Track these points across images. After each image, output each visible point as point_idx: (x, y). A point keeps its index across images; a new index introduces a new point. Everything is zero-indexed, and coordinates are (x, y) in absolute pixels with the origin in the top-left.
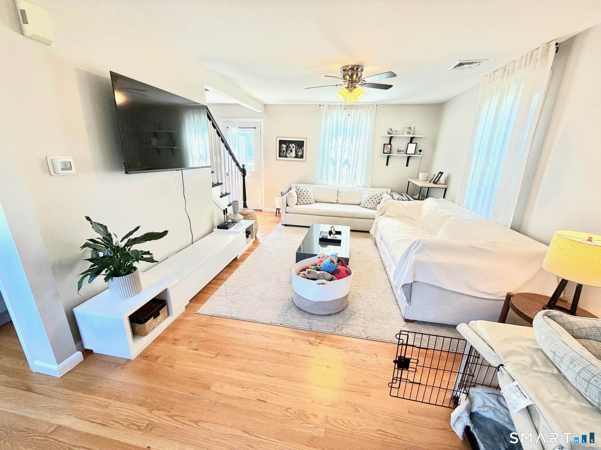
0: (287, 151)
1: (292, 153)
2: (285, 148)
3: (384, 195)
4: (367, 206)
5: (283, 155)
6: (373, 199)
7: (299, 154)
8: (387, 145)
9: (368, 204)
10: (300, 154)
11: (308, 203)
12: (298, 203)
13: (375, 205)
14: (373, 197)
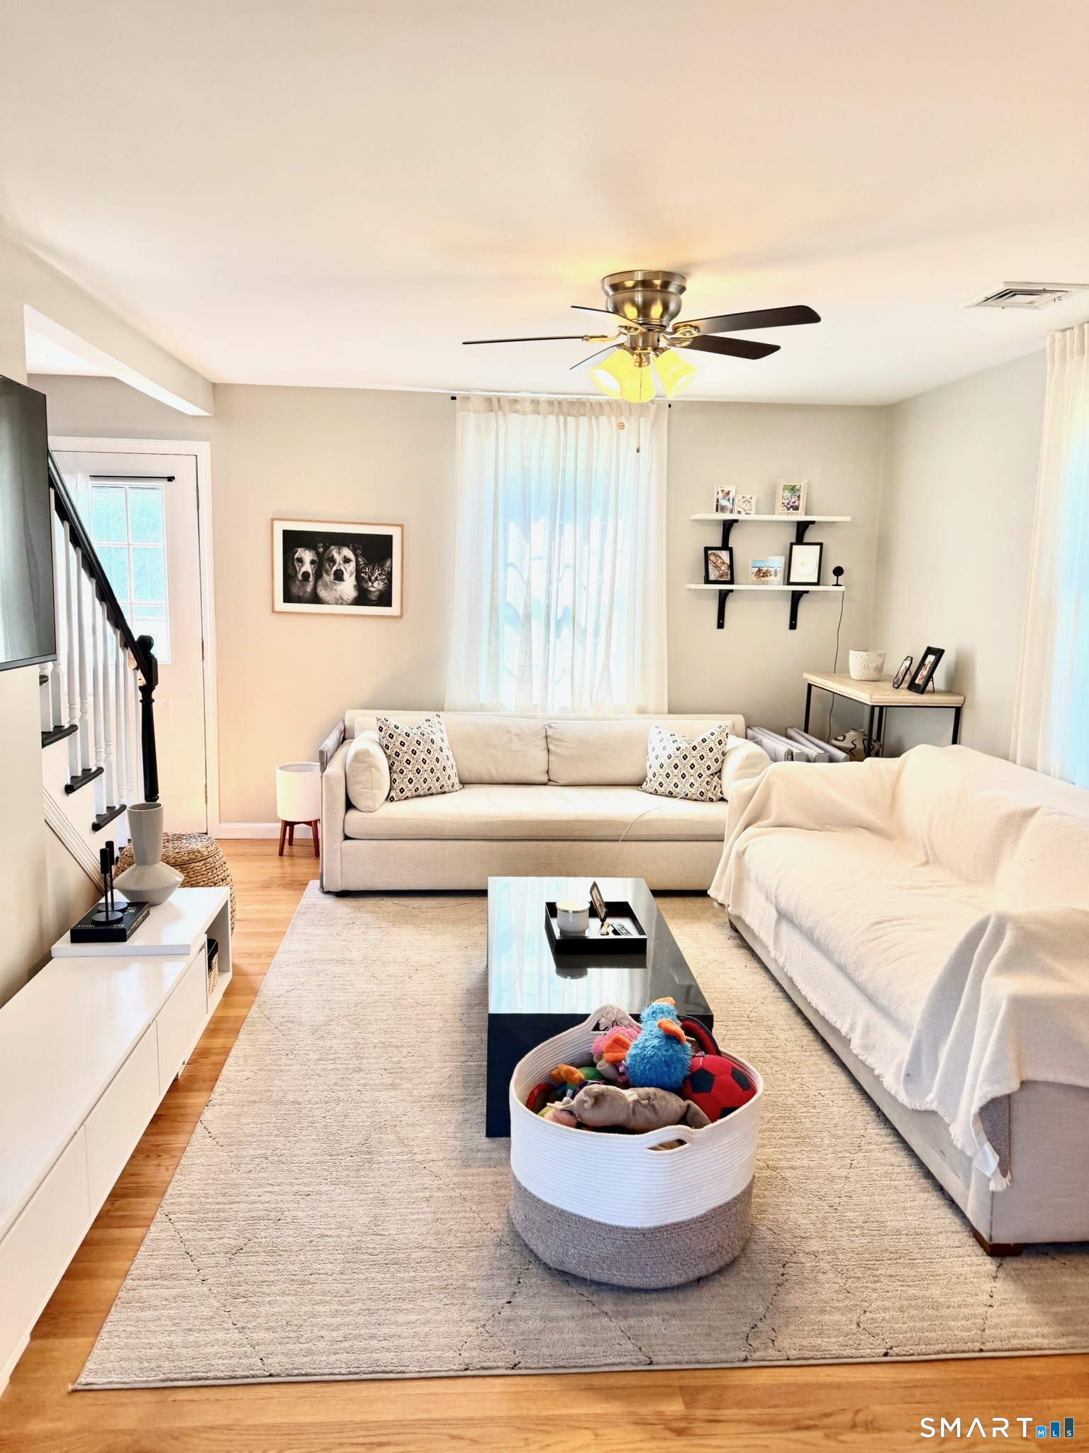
0: (318, 576)
1: (343, 584)
2: (312, 562)
3: (733, 742)
4: (672, 788)
5: (301, 594)
6: (693, 761)
7: (372, 589)
8: (718, 552)
9: (675, 780)
10: (376, 586)
11: (433, 790)
12: (393, 794)
13: (705, 783)
14: (694, 753)
